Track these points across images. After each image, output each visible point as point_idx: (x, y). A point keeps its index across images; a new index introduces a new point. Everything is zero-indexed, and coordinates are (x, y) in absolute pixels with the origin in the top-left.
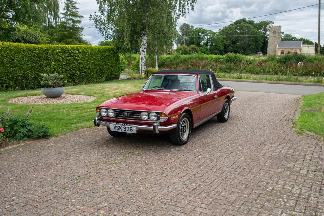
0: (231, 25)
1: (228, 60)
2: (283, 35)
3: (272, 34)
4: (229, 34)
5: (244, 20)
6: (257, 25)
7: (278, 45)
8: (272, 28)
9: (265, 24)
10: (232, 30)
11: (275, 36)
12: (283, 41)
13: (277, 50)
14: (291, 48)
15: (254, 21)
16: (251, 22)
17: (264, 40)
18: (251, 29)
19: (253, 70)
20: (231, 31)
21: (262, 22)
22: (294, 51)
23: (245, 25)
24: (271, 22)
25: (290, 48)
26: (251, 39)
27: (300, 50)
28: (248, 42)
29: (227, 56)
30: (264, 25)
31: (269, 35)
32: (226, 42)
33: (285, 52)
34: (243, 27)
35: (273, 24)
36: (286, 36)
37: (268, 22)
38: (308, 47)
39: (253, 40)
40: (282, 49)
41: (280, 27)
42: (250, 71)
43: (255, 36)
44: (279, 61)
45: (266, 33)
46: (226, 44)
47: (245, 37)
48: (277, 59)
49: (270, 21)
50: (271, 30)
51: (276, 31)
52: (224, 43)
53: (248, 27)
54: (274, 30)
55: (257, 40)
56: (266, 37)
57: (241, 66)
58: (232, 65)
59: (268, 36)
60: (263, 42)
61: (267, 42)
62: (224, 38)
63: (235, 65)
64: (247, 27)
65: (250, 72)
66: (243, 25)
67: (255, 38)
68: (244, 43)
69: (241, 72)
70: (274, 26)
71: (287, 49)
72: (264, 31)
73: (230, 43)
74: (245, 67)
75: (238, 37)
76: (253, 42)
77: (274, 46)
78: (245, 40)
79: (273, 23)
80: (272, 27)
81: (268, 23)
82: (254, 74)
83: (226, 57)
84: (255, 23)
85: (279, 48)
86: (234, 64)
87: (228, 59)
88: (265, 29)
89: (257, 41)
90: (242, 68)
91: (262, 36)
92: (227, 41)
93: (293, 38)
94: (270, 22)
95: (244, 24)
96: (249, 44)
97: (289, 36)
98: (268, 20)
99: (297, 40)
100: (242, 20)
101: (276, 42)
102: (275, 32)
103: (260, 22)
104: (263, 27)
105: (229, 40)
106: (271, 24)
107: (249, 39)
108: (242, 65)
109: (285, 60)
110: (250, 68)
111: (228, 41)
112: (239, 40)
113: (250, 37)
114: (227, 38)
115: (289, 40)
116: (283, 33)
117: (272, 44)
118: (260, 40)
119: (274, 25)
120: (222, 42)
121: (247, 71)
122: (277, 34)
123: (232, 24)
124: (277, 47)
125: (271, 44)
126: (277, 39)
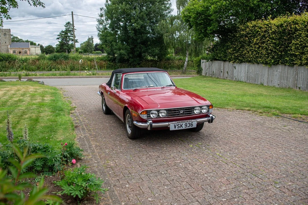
7: (9, 46)
11: (6, 38)
12: (12, 42)
13: (9, 50)
14: (22, 49)
19: (28, 68)
22: (24, 51)
25: (20, 48)
27: (29, 50)
33: (16, 52)
35: (2, 27)
36: (14, 38)
38: (35, 48)
40: (13, 49)
41: (9, 30)
42: (26, 68)
44: (49, 59)
48: (47, 57)
51: (7, 33)
54: (4, 33)
58: (7, 64)
63: (10, 64)
69: (17, 70)
71: (18, 49)
74: (20, 65)
77: (6, 46)
82: (31, 71)
85: (11, 49)
86: (9, 62)
93: (20, 40)
97: (17, 38)
99: (23, 42)
101: (8, 43)
108: (17, 64)
115: (17, 42)
116: (13, 35)
121: (23, 69)
122: (7, 36)
124: (9, 47)
125: (3, 45)
126: (8, 41)
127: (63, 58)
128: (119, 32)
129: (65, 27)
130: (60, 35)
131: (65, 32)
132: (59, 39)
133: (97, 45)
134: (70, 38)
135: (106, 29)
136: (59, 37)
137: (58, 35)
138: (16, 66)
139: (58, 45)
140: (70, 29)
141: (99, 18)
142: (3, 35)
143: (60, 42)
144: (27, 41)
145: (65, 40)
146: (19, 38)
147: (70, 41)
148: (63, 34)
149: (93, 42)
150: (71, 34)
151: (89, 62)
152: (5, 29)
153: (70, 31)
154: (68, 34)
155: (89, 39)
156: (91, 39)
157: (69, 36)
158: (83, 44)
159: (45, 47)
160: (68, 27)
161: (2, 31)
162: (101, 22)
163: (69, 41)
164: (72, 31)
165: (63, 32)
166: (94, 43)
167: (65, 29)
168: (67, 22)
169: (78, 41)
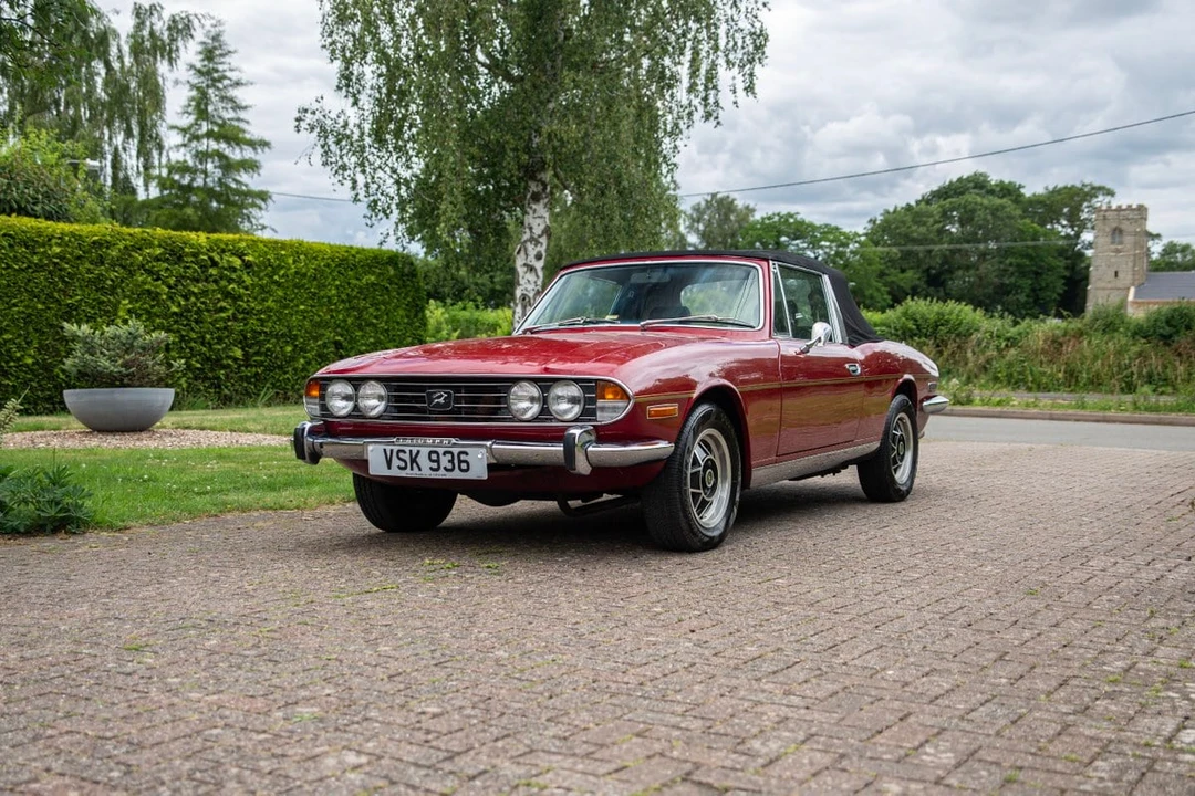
0: (923, 205)
1: (911, 330)
2: (1156, 249)
3: (1105, 240)
4: (914, 241)
5: (978, 183)
6: (1036, 201)
7: (1132, 290)
8: (1104, 214)
9: (1072, 198)
10: (924, 224)
11: (1118, 251)
12: (1157, 270)
13: (1128, 306)
15: (1020, 186)
16: (1009, 191)
17: (1072, 268)
18: (1010, 217)
19: (1020, 373)
20: (923, 230)
21: (1056, 192)
23: (985, 202)
24: (1101, 189)
26: (1011, 264)
28: (996, 277)
29: (905, 314)
30: (1069, 202)
31: (1090, 245)
32: (901, 276)
34: (973, 211)
35: (1108, 198)
36: (1170, 249)
37: (1086, 190)
39: (1018, 265)
41: (1142, 209)
42: (1010, 376)
43: (1030, 251)
44: (1139, 332)
45: (1078, 236)
46: (902, 284)
47: (983, 256)
48: (1130, 323)
49: (1096, 184)
50: (1099, 225)
51: (1125, 226)
52: (893, 282)
53: (997, 210)
54: (1114, 225)
55: (1041, 267)
56: (1081, 255)
57: (969, 354)
59: (1089, 253)
60: (1064, 277)
61: (1085, 279)
62: (891, 261)
64: (995, 211)
65: (1009, 382)
66: (976, 203)
67: (1028, 256)
68: (981, 279)
70: (1114, 207)
72: (1069, 230)
73: (917, 282)
74: (988, 361)
75: (953, 252)
76: (1023, 274)
77: (1116, 292)
78: (984, 268)
79: (1111, 193)
80: (1106, 211)
81: (1087, 194)
83: (899, 319)
84: (1027, 192)
85: (1141, 304)
86: (938, 346)
87: (911, 325)
88: (1073, 219)
89: (1037, 274)
90: (971, 364)
91: (1062, 252)
92: (903, 271)
94: (1093, 188)
95: (979, 199)
96: (1002, 284)
97: (1185, 249)
98: (1087, 182)
100: (968, 179)
101: (1126, 277)
102: (1117, 232)
103: (1051, 188)
104: (1066, 210)
105: (912, 268)
106: (1100, 198)
107: (1001, 263)
108: (974, 353)
109: (1168, 330)
110: (1010, 365)
111: (909, 274)
112: (959, 268)
113: (1008, 252)
114: (907, 255)
115: (1185, 268)
116: (1158, 236)
117: (1109, 286)
118: (1051, 269)
120: (882, 275)
121: (996, 379)
122: (1128, 240)
123: (927, 201)
124: (1131, 297)
125: (1103, 285)
126: (1130, 264)
142: (1109, 239)
152: (1119, 209)
161: (1105, 218)
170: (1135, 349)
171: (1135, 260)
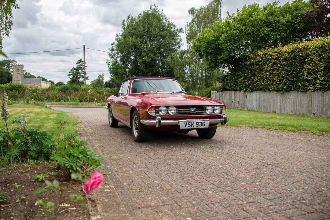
1: (12, 89)
2: (24, 73)
3: (15, 71)
7: (21, 81)
8: (15, 66)
9: (8, 62)
11: (18, 73)
12: (24, 77)
17: (9, 76)
19: (38, 98)
22: (35, 86)
24: (14, 61)
25: (32, 84)
27: (40, 86)
31: (12, 72)
35: (15, 63)
36: (27, 73)
38: (46, 83)
41: (23, 65)
45: (9, 70)
49: (13, 60)
50: (14, 68)
51: (20, 68)
55: (3, 76)
56: (10, 74)
58: (17, 93)
60: (7, 78)
61: (12, 78)
63: (19, 94)
65: (35, 99)
71: (29, 84)
72: (7, 68)
77: (18, 81)
88: (9, 67)
91: (7, 73)
93: (32, 76)
94: (12, 61)
97: (29, 74)
98: (11, 59)
99: (36, 78)
101: (20, 78)
102: (18, 69)
103: (4, 60)
104: (7, 64)
106: (14, 63)
108: (26, 94)
116: (25, 71)
118: (5, 76)
119: (17, 64)
122: (20, 71)
125: (15, 79)
126: (21, 76)
127: (72, 89)
128: (129, 66)
129: (77, 64)
130: (72, 72)
131: (77, 69)
132: (70, 76)
133: (107, 83)
134: (81, 75)
135: (116, 62)
136: (70, 73)
137: (70, 72)
138: (25, 96)
139: (69, 81)
140: (81, 66)
141: (110, 52)
143: (71, 79)
144: (39, 77)
145: (76, 77)
146: (32, 74)
147: (81, 78)
148: (75, 70)
149: (103, 79)
150: (82, 71)
151: (98, 94)
152: (18, 65)
153: (82, 68)
154: (80, 71)
155: (100, 77)
156: (101, 77)
157: (80, 73)
158: (93, 81)
159: (56, 83)
160: (80, 65)
162: (112, 56)
163: (79, 78)
164: (83, 68)
165: (74, 69)
166: (105, 81)
167: (77, 66)
168: (79, 60)
169: (89, 78)
170: (60, 93)
171: (21, 75)
